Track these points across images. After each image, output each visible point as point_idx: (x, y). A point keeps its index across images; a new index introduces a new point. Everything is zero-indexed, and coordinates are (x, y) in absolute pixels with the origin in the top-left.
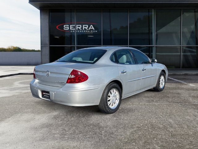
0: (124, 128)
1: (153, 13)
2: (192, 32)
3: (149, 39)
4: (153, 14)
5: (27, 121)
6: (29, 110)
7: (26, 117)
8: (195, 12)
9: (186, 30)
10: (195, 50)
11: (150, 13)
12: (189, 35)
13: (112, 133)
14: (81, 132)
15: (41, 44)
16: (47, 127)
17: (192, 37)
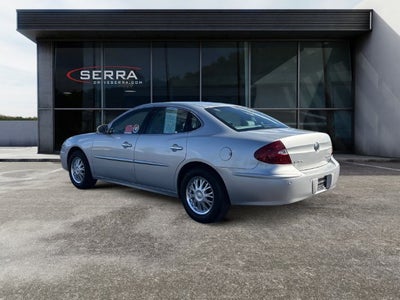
0: (191, 239)
1: (246, 49)
2: (320, 85)
3: (239, 97)
4: (247, 51)
5: (31, 230)
6: (30, 216)
7: (27, 224)
8: (323, 47)
9: (307, 80)
10: (324, 118)
11: (240, 49)
12: (313, 90)
13: (172, 246)
14: (119, 245)
15: (39, 107)
16: (64, 237)
17: (318, 92)
